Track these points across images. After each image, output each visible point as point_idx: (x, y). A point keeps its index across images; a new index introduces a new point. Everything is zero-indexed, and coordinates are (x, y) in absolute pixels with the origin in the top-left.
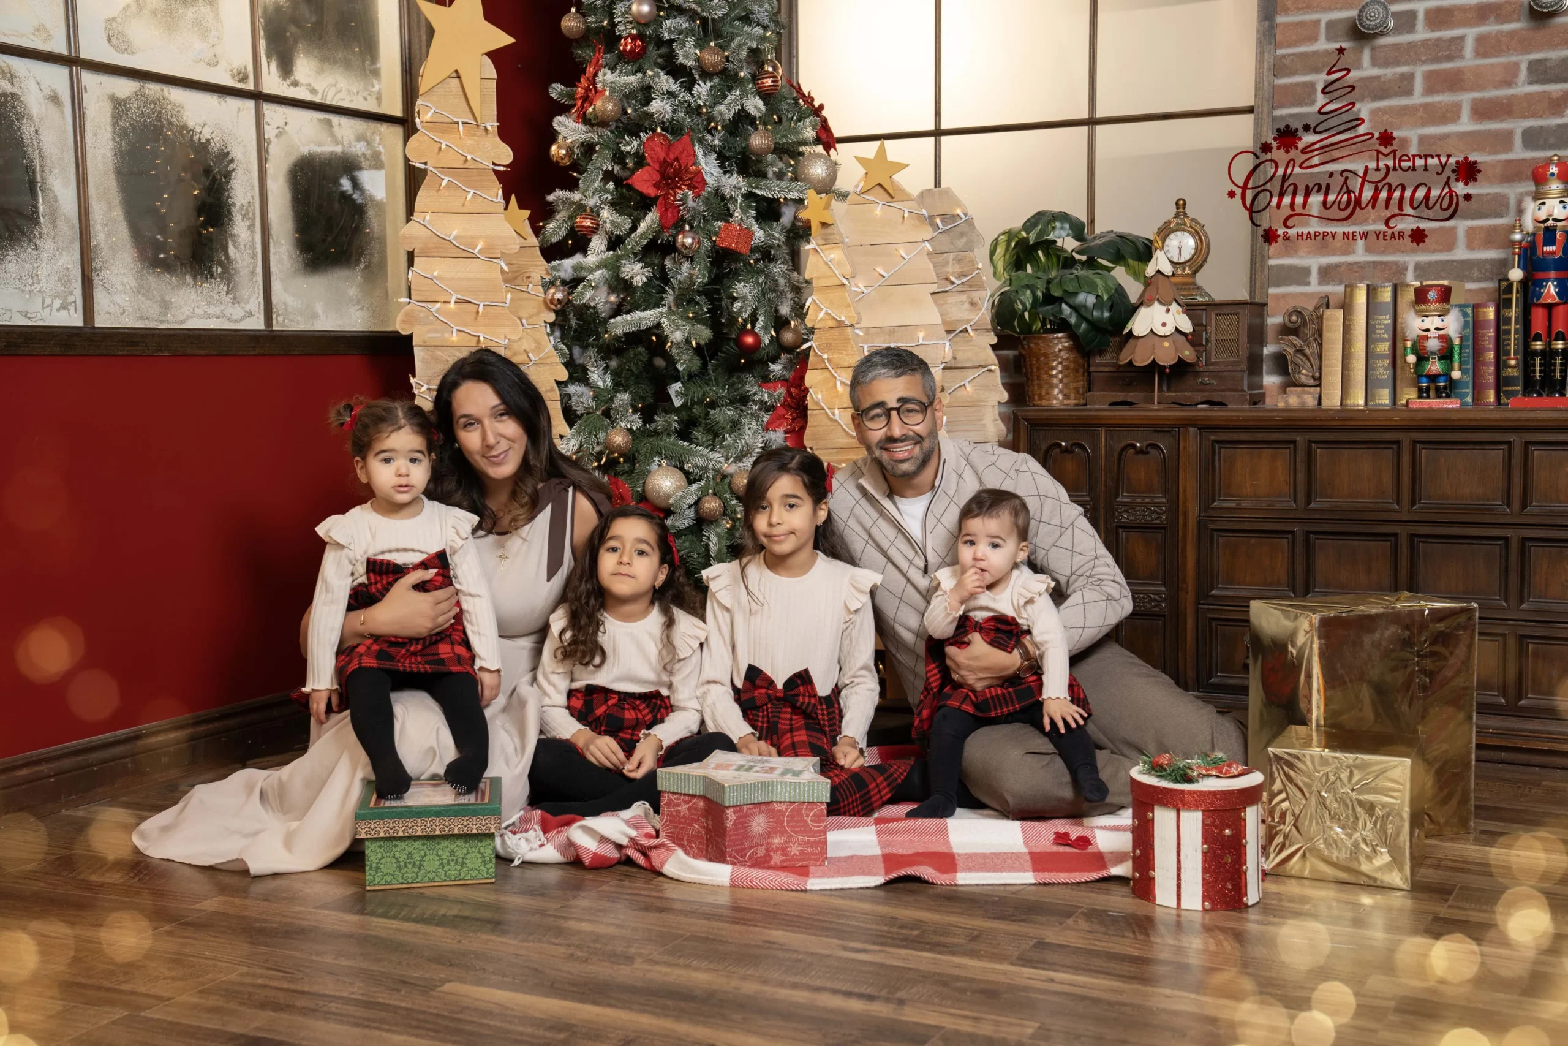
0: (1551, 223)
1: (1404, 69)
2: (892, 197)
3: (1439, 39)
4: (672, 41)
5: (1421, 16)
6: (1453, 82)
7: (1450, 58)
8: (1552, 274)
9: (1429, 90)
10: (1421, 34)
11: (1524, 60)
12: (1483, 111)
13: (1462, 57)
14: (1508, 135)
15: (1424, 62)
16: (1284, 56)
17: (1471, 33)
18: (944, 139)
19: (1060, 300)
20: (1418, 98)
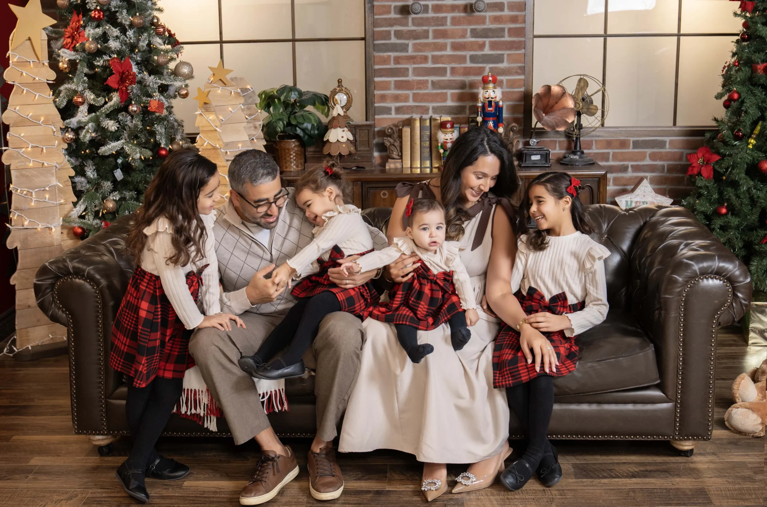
0: (490, 99)
1: (425, 28)
2: (225, 84)
3: (438, 17)
4: (117, 12)
5: (430, 7)
6: (443, 34)
7: (442, 25)
8: (491, 118)
9: (435, 37)
10: (431, 14)
11: (469, 28)
12: (456, 47)
13: (446, 25)
14: (464, 57)
15: (432, 26)
16: (378, 19)
17: (449, 15)
18: (224, 45)
19: (296, 126)
20: (431, 40)
